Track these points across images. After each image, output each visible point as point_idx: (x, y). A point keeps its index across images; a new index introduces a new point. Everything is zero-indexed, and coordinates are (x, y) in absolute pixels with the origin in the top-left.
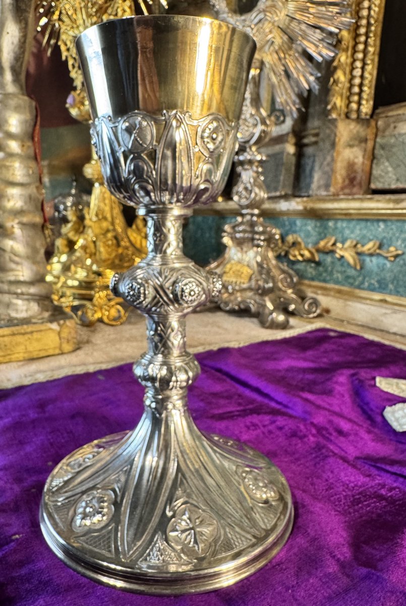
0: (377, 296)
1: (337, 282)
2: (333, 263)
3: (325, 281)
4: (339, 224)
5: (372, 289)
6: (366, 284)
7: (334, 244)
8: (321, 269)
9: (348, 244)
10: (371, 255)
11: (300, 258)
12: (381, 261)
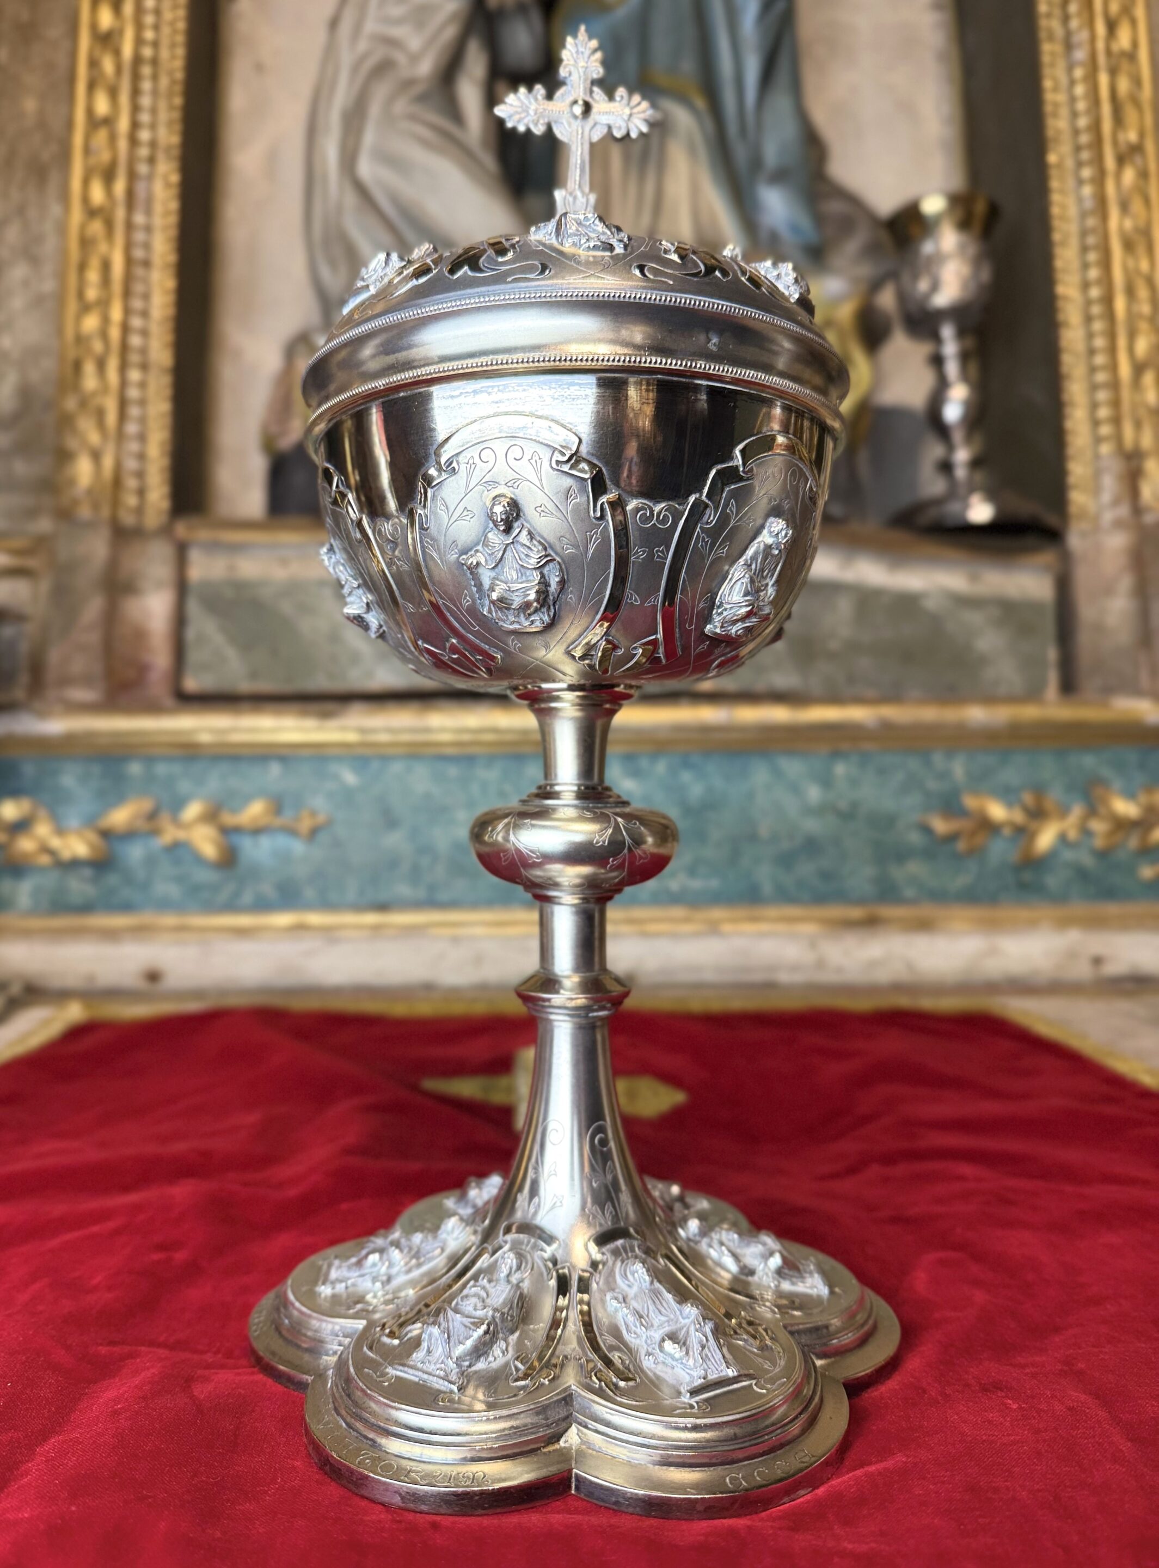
0: (283, 919)
1: (165, 905)
2: (151, 861)
3: (127, 907)
4: (162, 769)
5: (262, 906)
6: (248, 897)
7: (152, 816)
8: (112, 879)
9: (193, 810)
10: (257, 831)
11: (45, 860)
12: (282, 841)
